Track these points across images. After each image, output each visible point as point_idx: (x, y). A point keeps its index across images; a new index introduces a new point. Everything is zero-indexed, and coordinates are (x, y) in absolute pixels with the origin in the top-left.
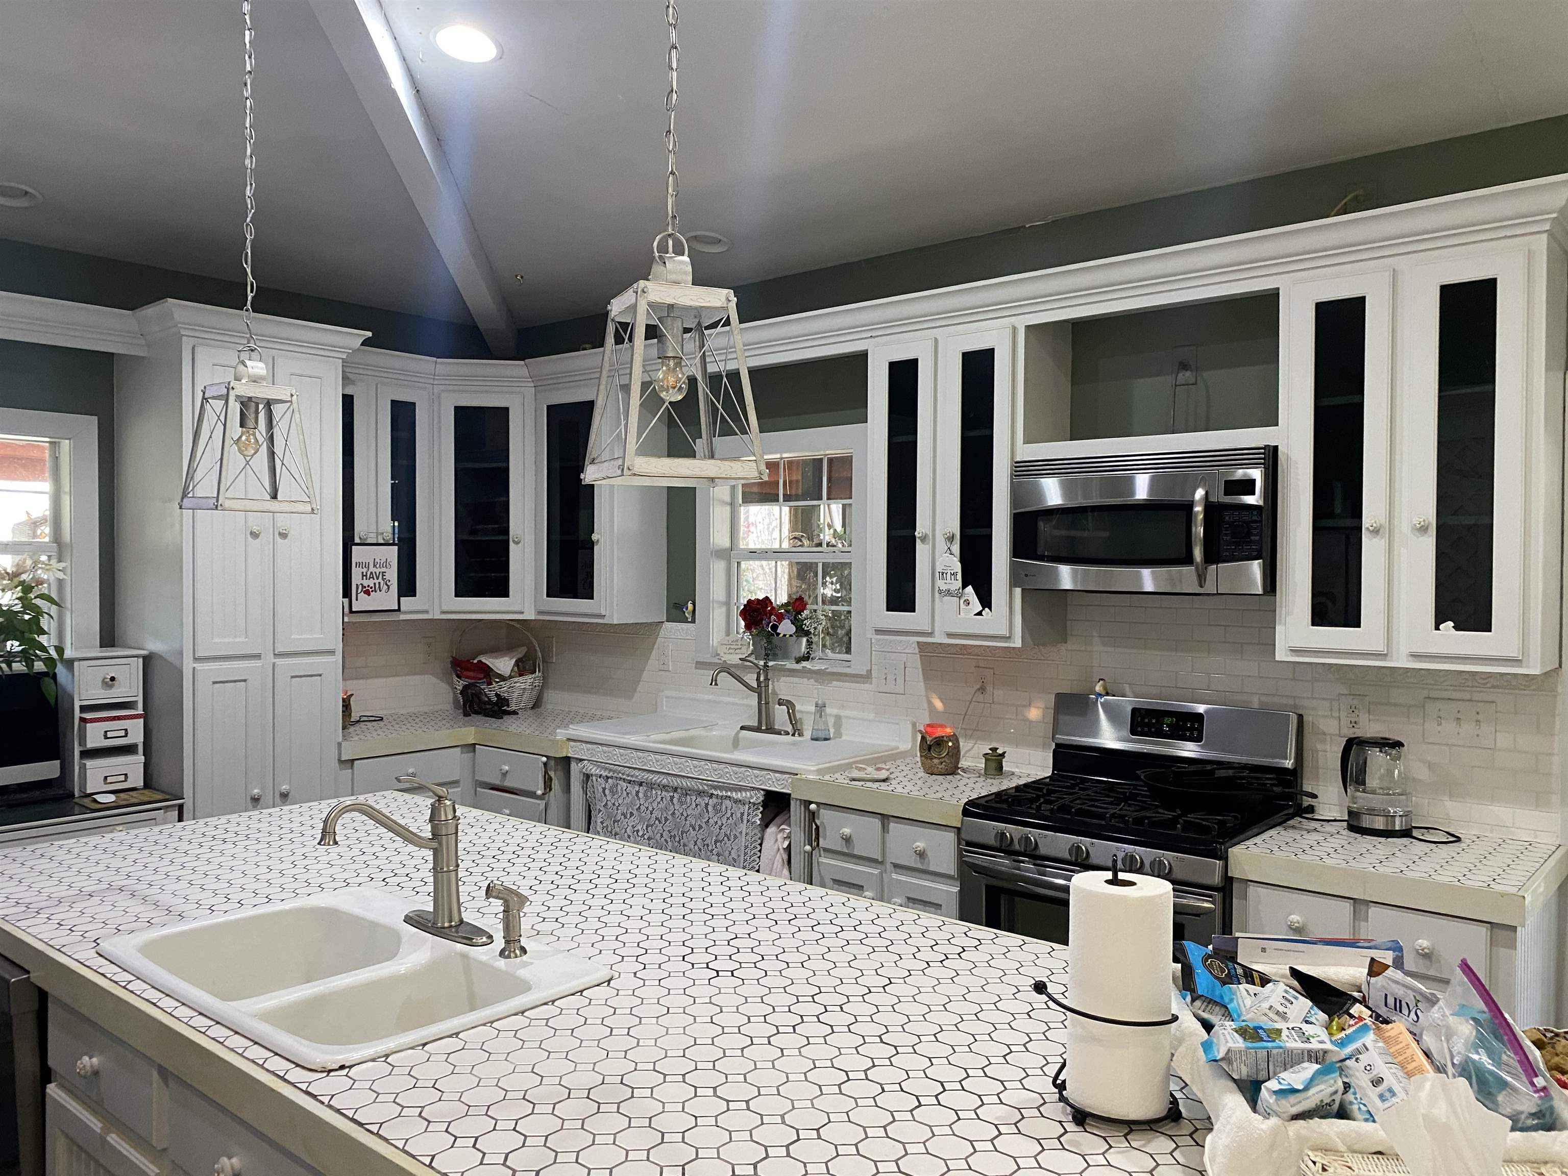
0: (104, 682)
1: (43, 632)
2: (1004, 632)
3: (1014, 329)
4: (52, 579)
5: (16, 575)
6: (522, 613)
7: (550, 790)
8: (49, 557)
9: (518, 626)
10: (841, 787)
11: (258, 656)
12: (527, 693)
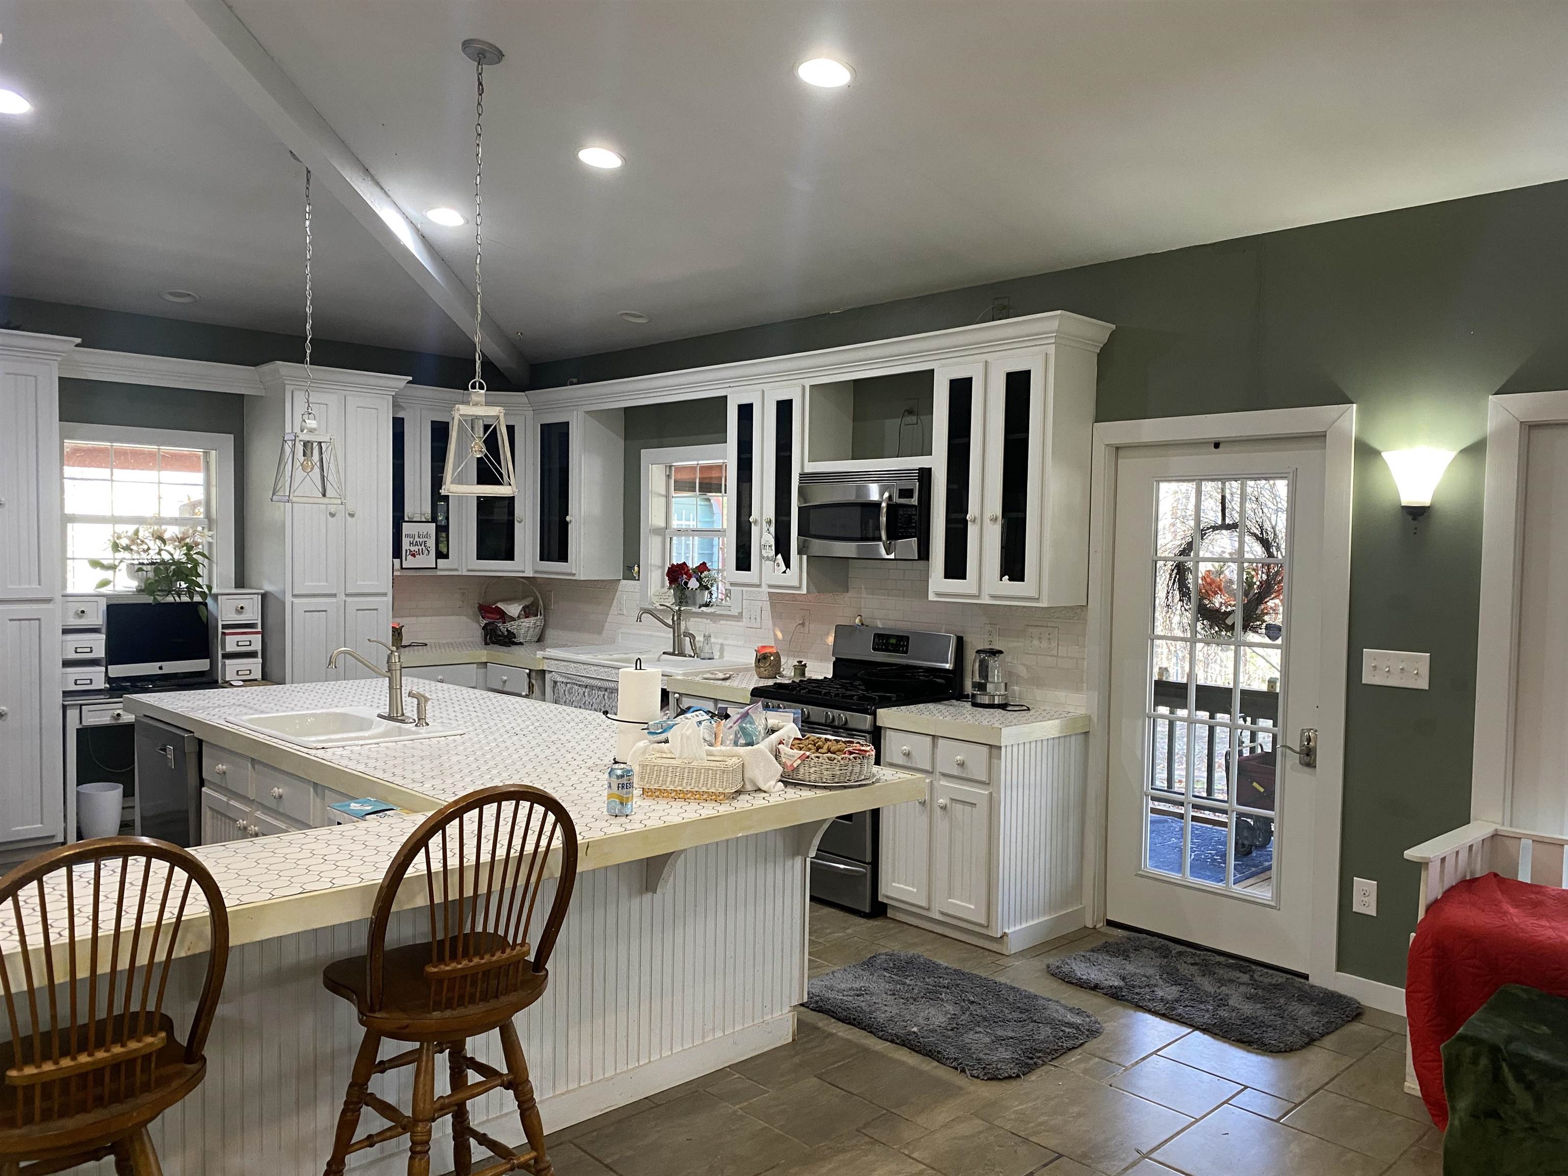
0: (237, 610)
1: (200, 576)
2: (796, 584)
3: (804, 387)
4: (205, 542)
5: (183, 539)
6: (524, 572)
7: (533, 693)
8: (203, 528)
9: (525, 582)
10: (698, 683)
11: (334, 595)
12: (531, 630)
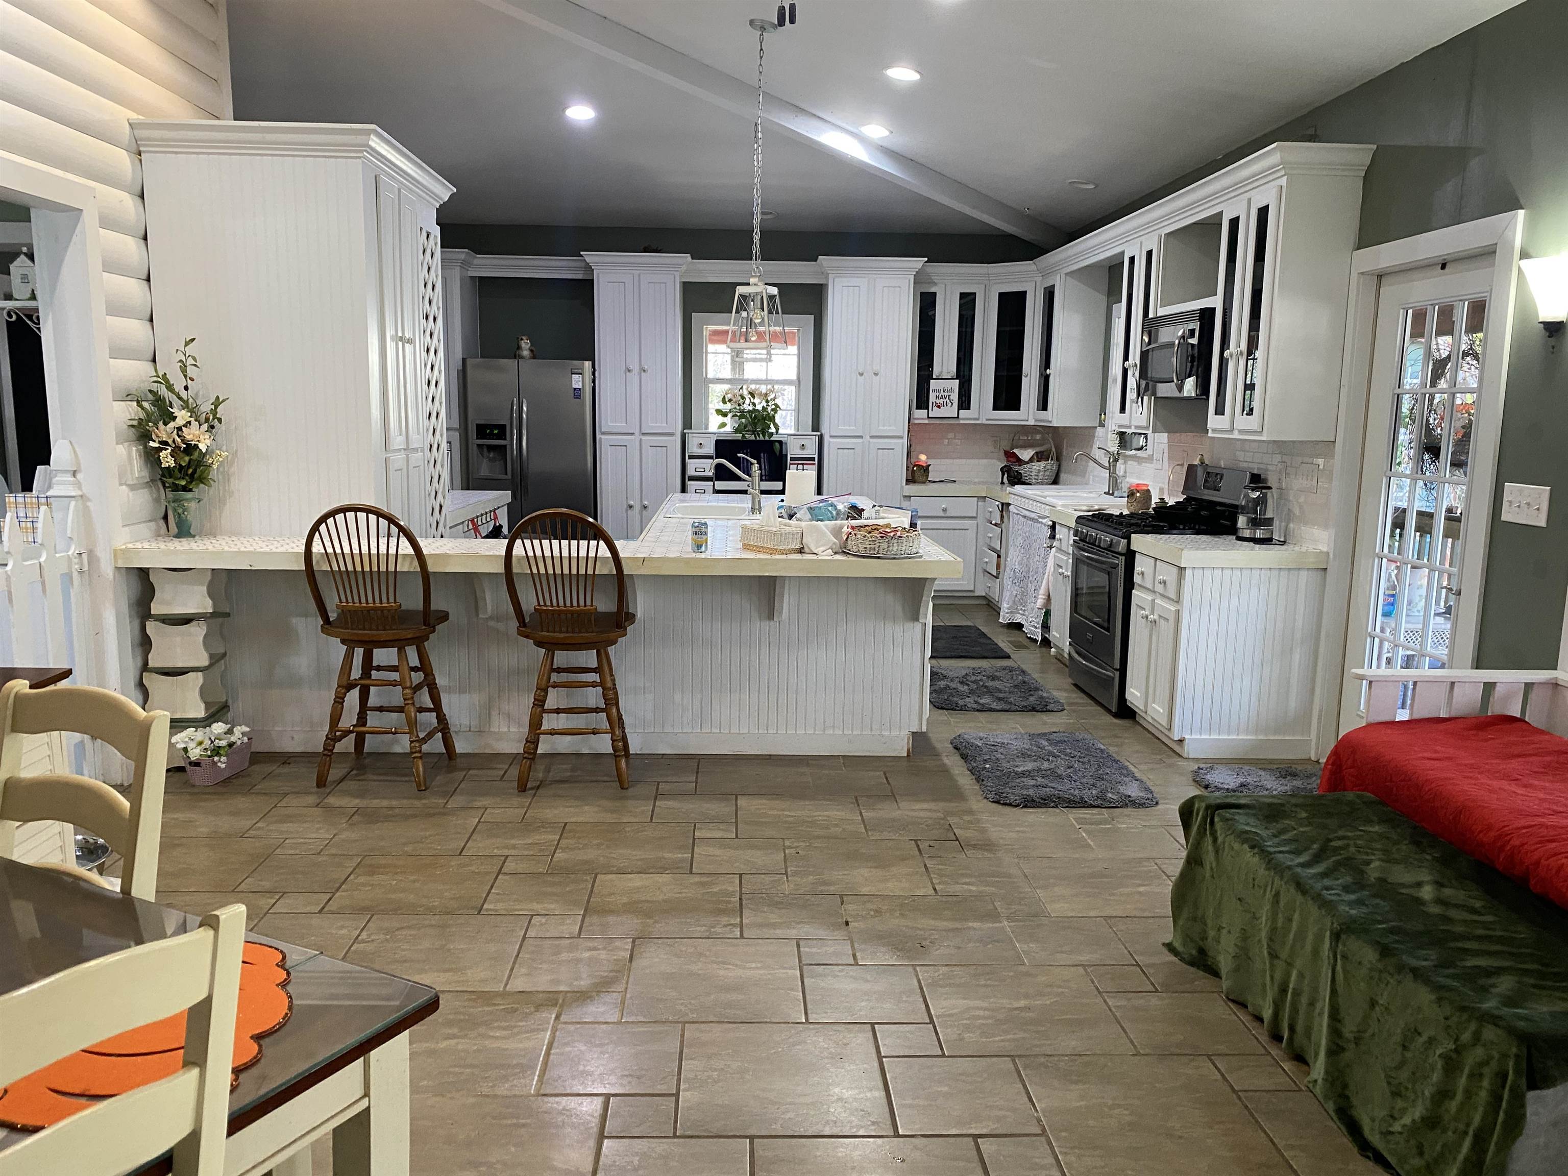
0: (800, 447)
3: (1158, 237)
6: (1029, 421)
7: (1003, 522)
9: (1031, 429)
11: (861, 437)
12: (1041, 474)
